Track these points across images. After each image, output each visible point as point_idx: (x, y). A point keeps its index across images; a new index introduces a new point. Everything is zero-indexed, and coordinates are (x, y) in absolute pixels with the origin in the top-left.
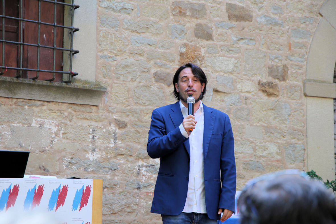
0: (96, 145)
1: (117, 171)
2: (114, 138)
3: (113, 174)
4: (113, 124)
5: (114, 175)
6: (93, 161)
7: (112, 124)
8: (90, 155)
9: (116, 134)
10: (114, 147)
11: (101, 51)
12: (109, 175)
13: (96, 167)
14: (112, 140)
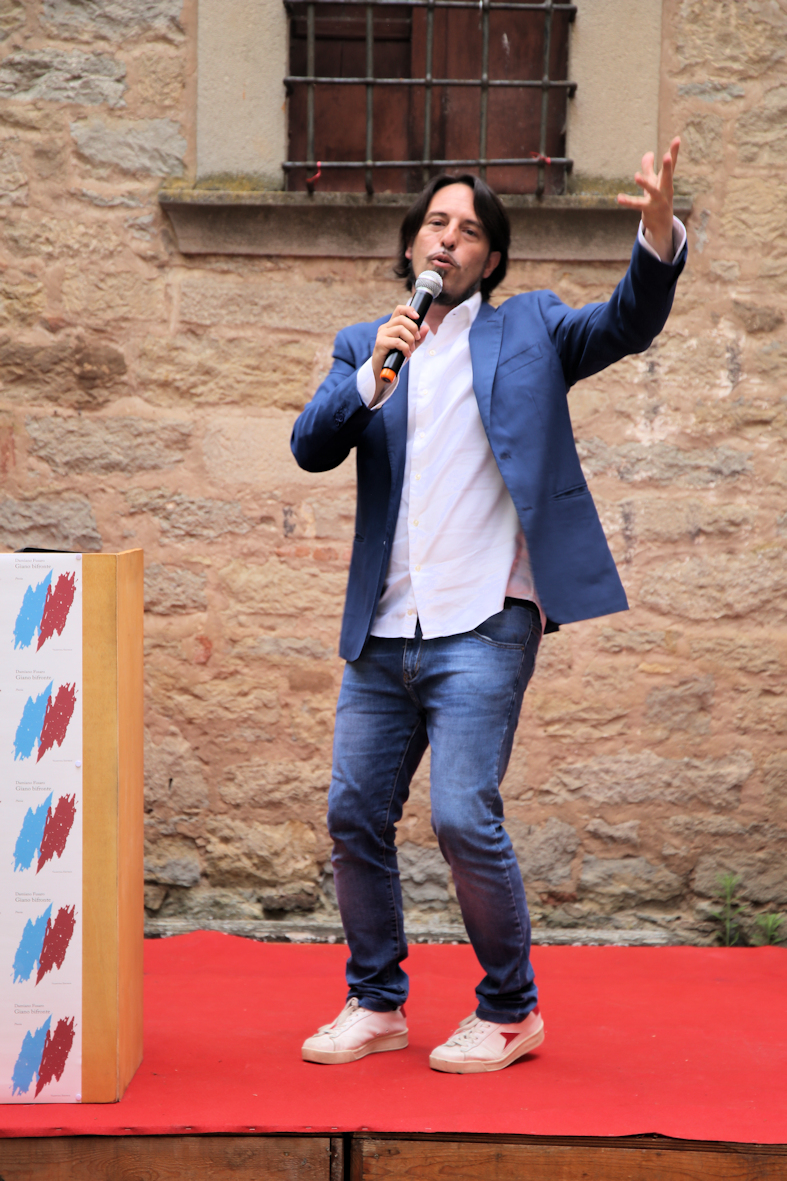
0: (663, 393)
1: (742, 478)
2: (732, 367)
3: (730, 486)
4: (729, 320)
5: (734, 491)
6: (650, 447)
7: (722, 319)
8: (641, 426)
9: (740, 353)
10: (730, 396)
11: (685, 70)
12: (712, 493)
13: (663, 466)
14: (724, 374)
